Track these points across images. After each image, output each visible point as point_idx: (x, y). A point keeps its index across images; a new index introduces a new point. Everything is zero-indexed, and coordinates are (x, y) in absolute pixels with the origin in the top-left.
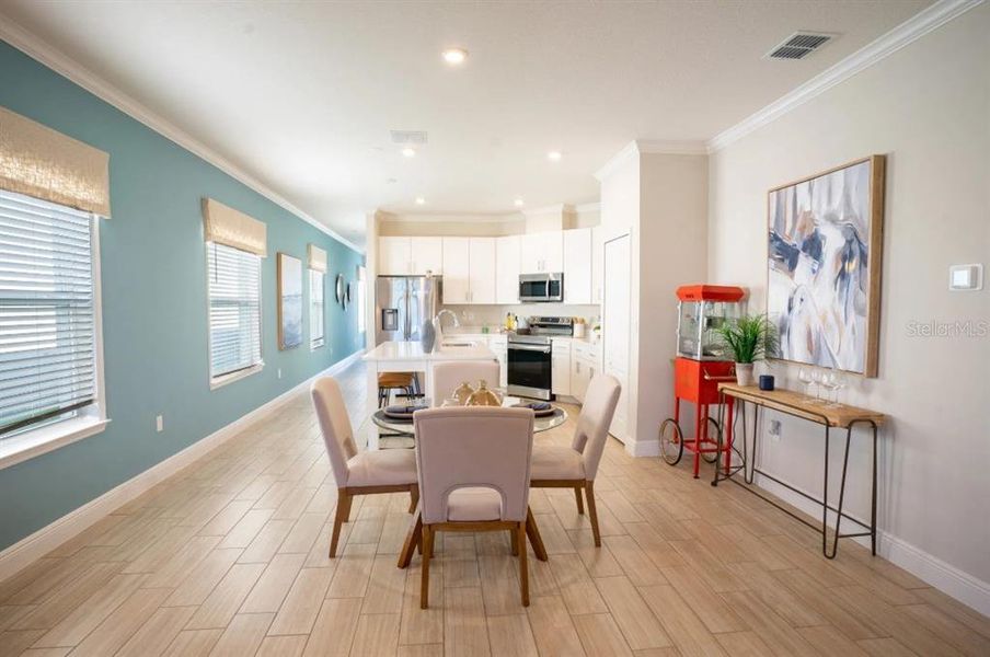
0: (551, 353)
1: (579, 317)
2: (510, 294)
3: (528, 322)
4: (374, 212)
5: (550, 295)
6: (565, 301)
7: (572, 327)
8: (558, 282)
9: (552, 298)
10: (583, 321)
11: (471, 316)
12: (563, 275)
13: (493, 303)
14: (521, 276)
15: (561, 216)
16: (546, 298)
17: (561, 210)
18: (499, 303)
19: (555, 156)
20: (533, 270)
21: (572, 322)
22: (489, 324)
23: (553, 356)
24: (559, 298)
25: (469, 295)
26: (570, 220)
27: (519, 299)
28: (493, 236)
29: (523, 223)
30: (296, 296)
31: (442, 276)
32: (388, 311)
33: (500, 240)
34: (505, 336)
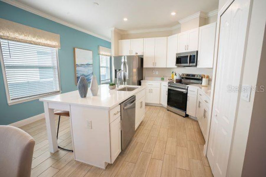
0: (187, 93)
1: (206, 75)
2: (172, 63)
3: (180, 76)
5: (190, 63)
6: (198, 66)
7: (201, 80)
8: (194, 56)
9: (191, 64)
10: (208, 77)
11: (157, 73)
12: (197, 52)
13: (165, 67)
14: (177, 54)
15: (198, 19)
16: (188, 64)
17: (199, 16)
18: (168, 67)
20: (183, 50)
21: (202, 78)
23: (188, 95)
24: (195, 64)
25: (154, 63)
26: (204, 21)
27: (176, 65)
28: (166, 36)
29: (180, 28)
30: (88, 65)
31: (143, 56)
32: (117, 70)
33: (169, 37)
34: (167, 83)
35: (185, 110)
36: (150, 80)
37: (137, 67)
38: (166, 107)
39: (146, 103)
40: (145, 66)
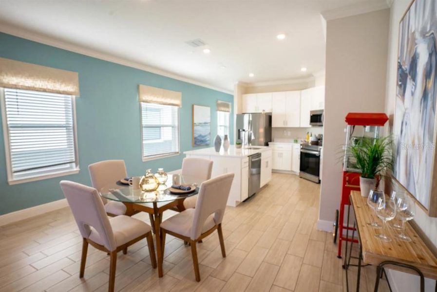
0: (319, 156)
2: (306, 122)
3: (316, 138)
4: (237, 83)
11: (289, 133)
13: (298, 126)
14: (311, 112)
18: (302, 126)
19: (281, 37)
22: (298, 138)
23: (320, 158)
25: (285, 122)
27: (310, 124)
28: (299, 90)
29: (314, 81)
30: (205, 123)
31: (271, 113)
32: (241, 130)
33: (303, 91)
34: (299, 145)
35: (318, 175)
36: (280, 142)
37: (264, 126)
38: (298, 174)
39: (273, 170)
40: (274, 125)
